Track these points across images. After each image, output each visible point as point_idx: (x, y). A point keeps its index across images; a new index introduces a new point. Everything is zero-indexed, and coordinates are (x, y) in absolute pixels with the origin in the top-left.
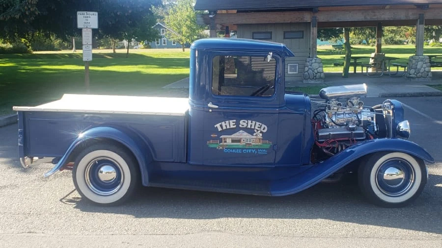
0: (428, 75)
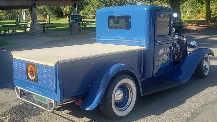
0: (41, 32)
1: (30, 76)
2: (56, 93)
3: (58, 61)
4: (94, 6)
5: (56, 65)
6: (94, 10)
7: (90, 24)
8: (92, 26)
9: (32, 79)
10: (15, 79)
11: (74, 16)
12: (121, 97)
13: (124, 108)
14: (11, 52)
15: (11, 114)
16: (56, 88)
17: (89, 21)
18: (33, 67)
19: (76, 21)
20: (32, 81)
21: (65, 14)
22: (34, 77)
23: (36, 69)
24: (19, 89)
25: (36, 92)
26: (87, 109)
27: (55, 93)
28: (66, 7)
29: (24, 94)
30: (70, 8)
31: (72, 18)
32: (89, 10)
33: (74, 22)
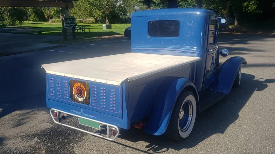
1: (76, 96)
2: (122, 117)
3: (128, 79)
4: (81, 8)
5: (122, 83)
6: (81, 13)
7: (82, 28)
8: (84, 30)
9: (80, 100)
10: (49, 100)
11: (68, 20)
12: (183, 116)
13: (185, 128)
14: (42, 65)
15: (44, 141)
16: (122, 112)
17: (81, 26)
18: (82, 85)
19: (70, 25)
20: (81, 102)
21: (46, 17)
22: (83, 97)
23: (87, 88)
24: (56, 111)
25: (87, 116)
26: (156, 134)
27: (121, 119)
28: (50, 8)
29: (64, 117)
30: (54, 11)
31: (66, 22)
32: (75, 13)
33: (68, 26)
